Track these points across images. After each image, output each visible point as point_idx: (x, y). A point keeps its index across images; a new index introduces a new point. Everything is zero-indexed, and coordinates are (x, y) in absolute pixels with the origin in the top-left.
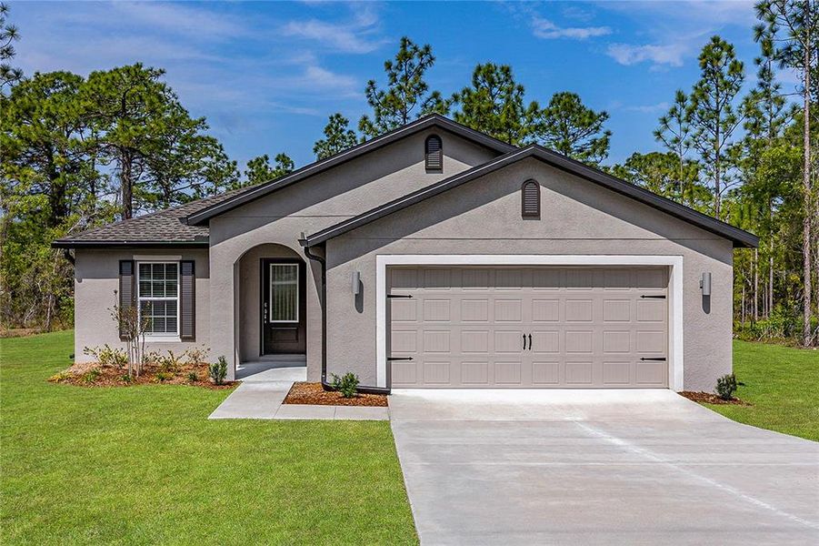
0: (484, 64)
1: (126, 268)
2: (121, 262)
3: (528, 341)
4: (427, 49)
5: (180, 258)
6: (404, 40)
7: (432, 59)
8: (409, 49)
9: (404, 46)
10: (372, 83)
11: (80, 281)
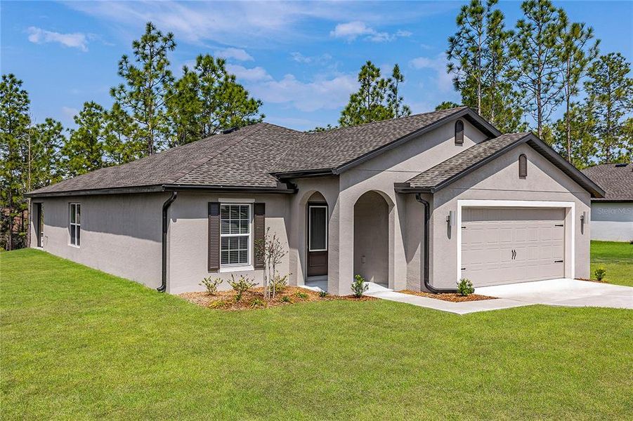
0: (204, 56)
1: (213, 209)
2: (210, 204)
3: (514, 253)
4: (171, 36)
5: (253, 201)
6: (149, 25)
7: (174, 45)
8: (153, 33)
9: (149, 31)
10: (125, 58)
11: (175, 221)
